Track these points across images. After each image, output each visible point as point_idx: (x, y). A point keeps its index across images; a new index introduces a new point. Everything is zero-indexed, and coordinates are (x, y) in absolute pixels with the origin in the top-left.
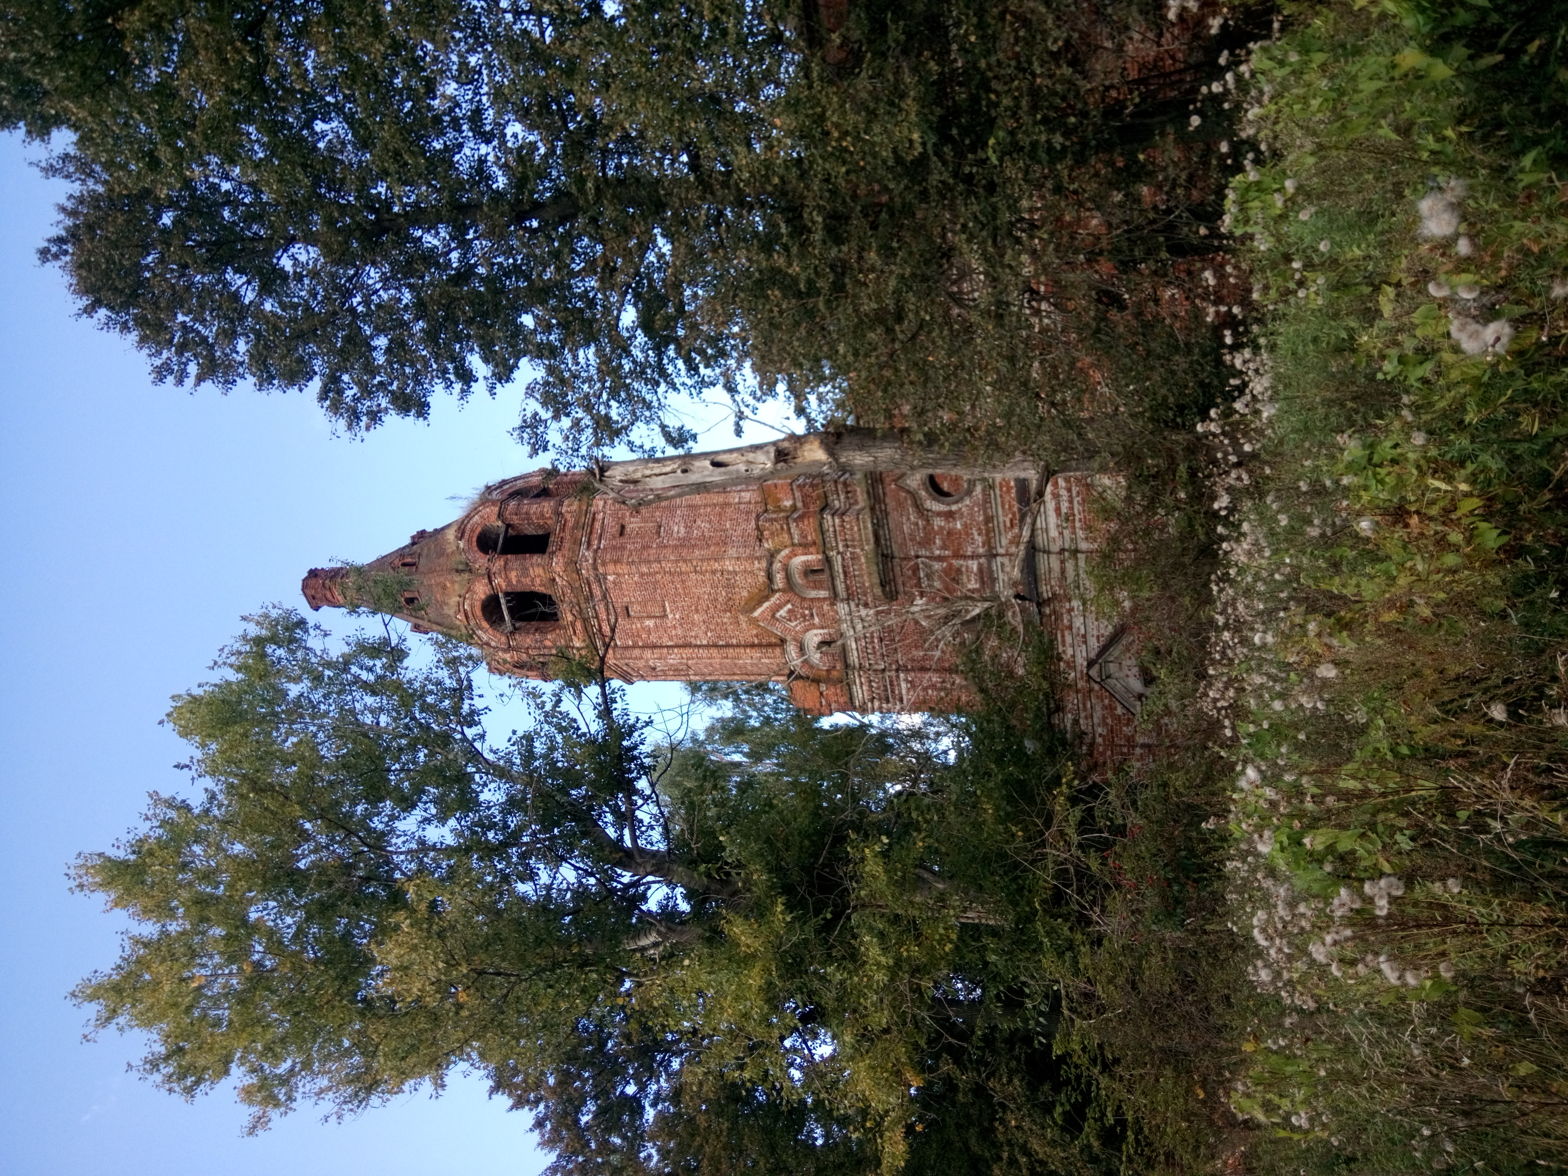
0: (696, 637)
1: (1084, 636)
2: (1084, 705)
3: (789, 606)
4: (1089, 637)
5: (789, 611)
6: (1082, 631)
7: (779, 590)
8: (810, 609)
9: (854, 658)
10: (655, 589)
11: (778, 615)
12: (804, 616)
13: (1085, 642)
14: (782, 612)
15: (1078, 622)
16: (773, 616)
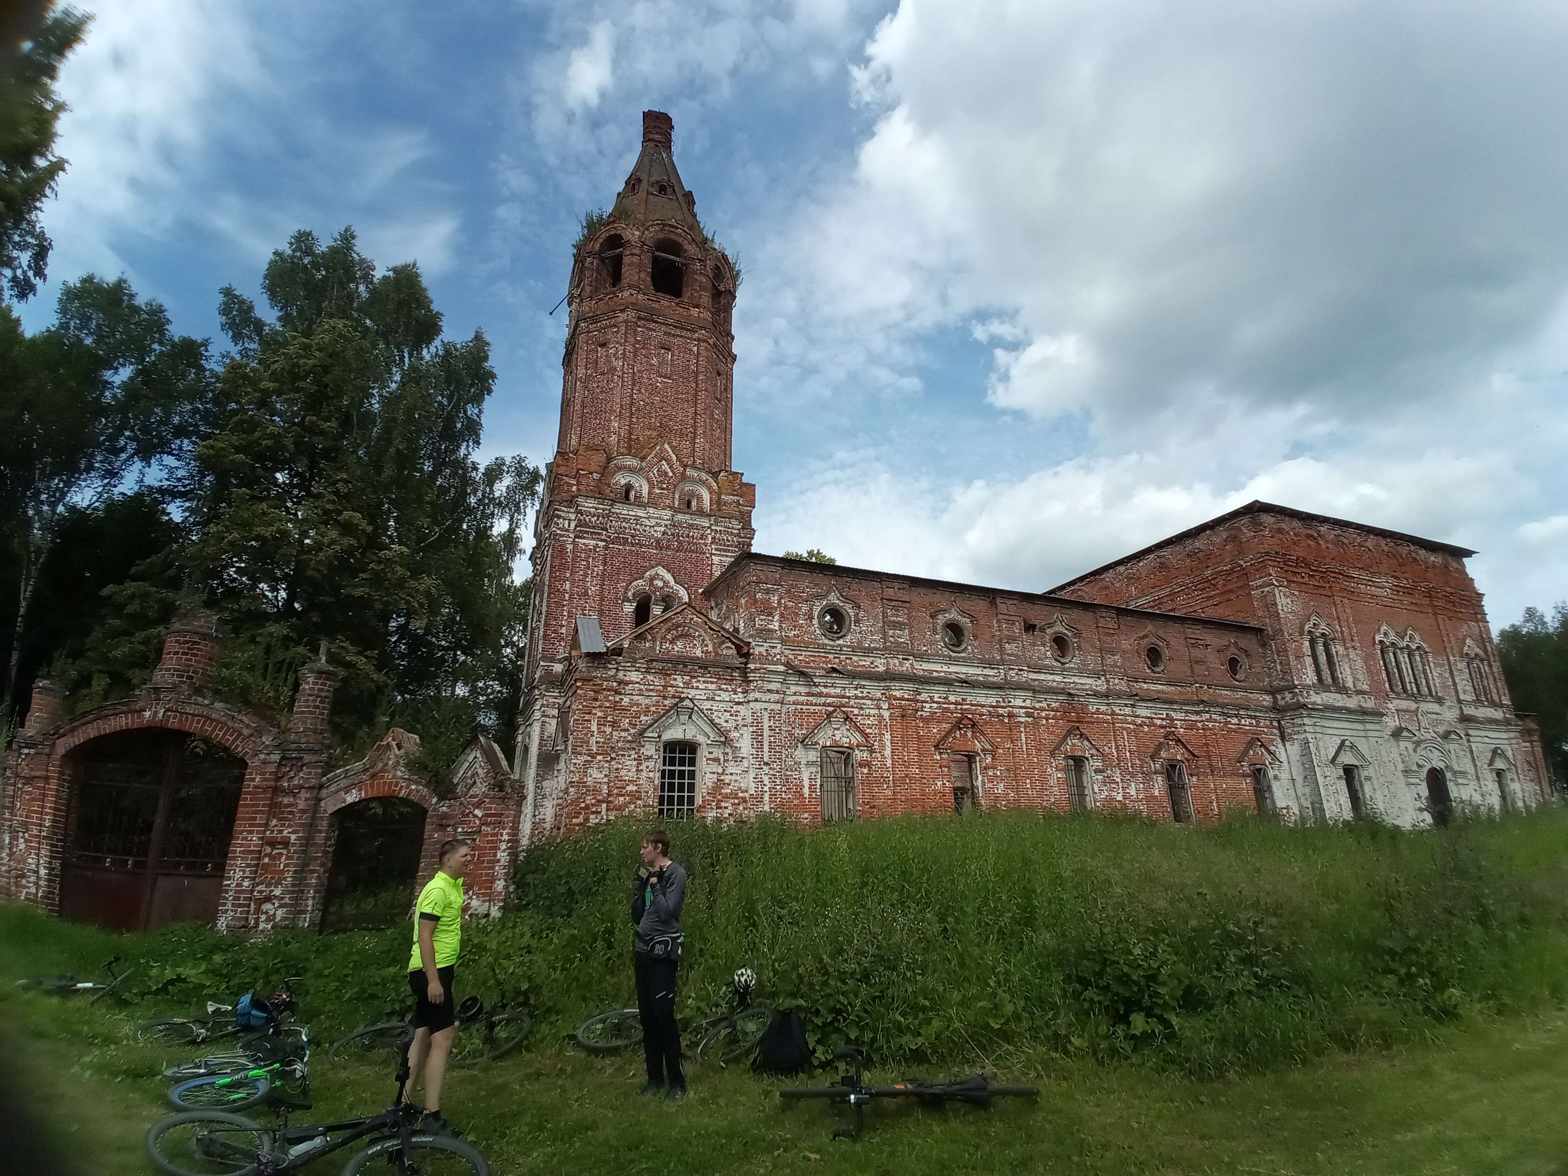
0: (639, 390)
1: (713, 699)
2: (652, 690)
3: (671, 474)
4: (712, 702)
5: (666, 473)
6: (717, 698)
7: (685, 470)
8: (667, 489)
9: (622, 510)
10: (683, 378)
11: (664, 462)
12: (662, 482)
13: (708, 699)
14: (665, 466)
15: (725, 696)
16: (663, 458)
